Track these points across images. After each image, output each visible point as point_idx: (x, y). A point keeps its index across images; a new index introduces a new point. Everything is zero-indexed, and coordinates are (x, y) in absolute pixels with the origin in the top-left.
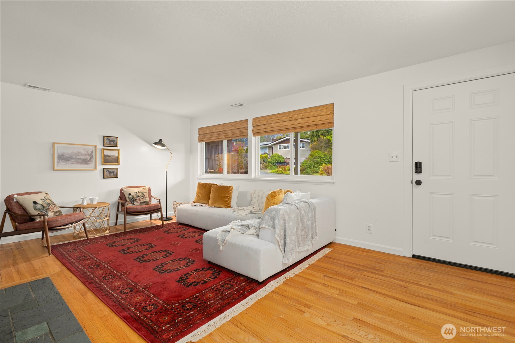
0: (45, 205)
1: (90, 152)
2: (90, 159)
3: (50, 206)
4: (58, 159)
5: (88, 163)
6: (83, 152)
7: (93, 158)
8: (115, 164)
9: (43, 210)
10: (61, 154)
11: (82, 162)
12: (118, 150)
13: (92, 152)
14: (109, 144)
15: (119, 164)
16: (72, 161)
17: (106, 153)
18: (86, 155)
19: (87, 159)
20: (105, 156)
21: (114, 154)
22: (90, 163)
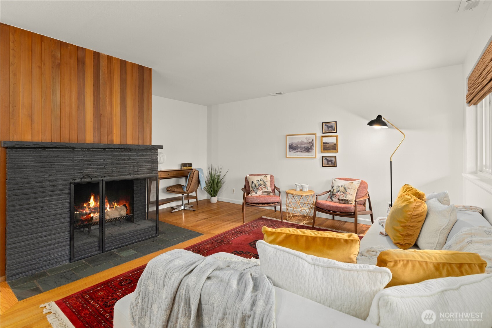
0: (257, 185)
1: (311, 141)
2: (311, 148)
3: (261, 186)
4: (289, 149)
5: (309, 151)
6: (306, 141)
7: (313, 146)
8: (333, 152)
9: (254, 188)
10: (290, 144)
11: (305, 150)
12: (336, 136)
13: (313, 140)
14: (327, 130)
15: (337, 151)
16: (298, 149)
17: (325, 140)
18: (308, 143)
19: (308, 147)
20: (324, 143)
21: (332, 140)
22: (311, 151)
